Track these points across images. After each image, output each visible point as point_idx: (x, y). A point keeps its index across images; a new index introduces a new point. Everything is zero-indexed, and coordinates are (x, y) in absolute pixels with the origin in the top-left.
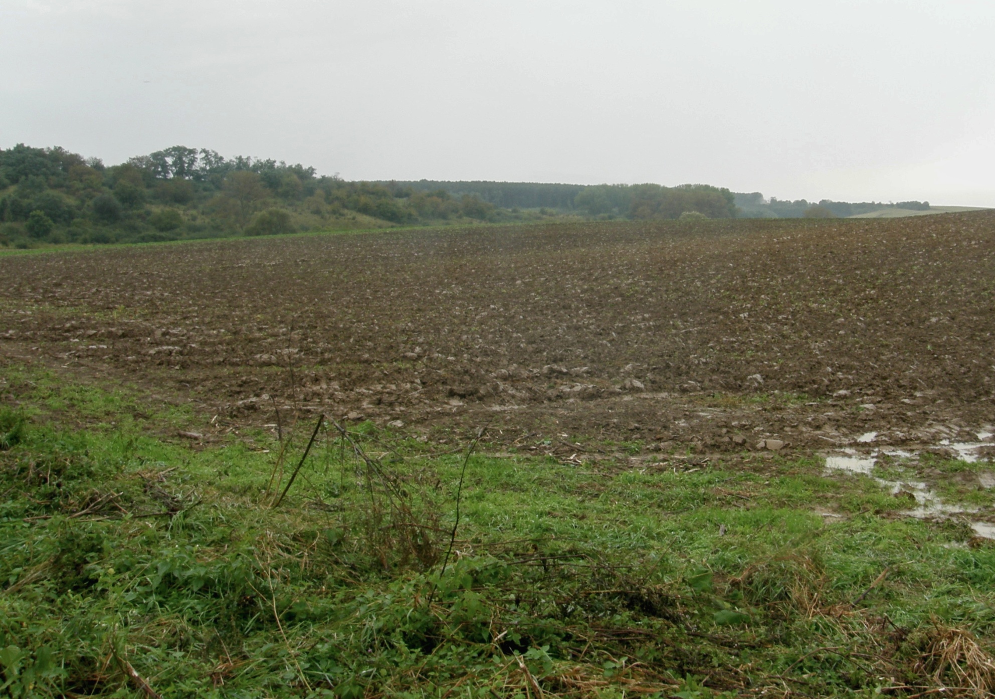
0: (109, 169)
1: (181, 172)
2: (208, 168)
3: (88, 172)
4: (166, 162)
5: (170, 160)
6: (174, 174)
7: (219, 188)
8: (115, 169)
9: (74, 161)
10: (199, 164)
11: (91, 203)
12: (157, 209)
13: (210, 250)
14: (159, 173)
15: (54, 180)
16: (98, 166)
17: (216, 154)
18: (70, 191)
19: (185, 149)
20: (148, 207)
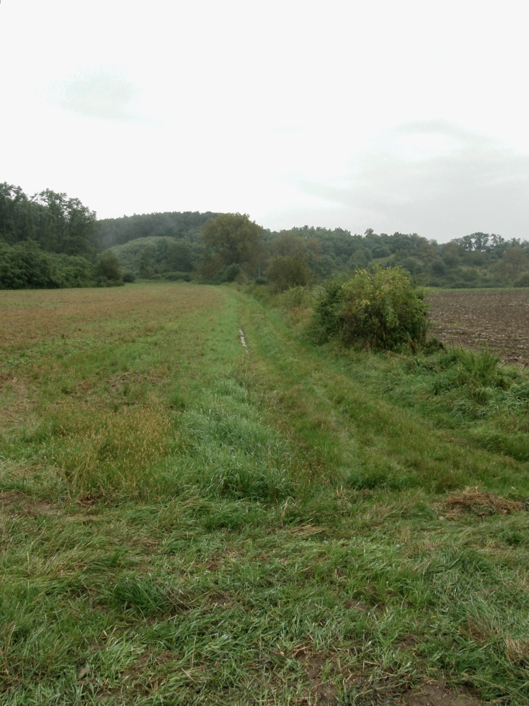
0: (440, 245)
1: (479, 247)
2: (495, 245)
3: (429, 247)
4: (471, 242)
5: (473, 240)
6: (476, 248)
7: (500, 257)
8: (443, 245)
9: (423, 240)
10: (490, 243)
11: (430, 264)
12: (465, 269)
13: (495, 295)
14: (467, 248)
15: (412, 251)
16: (434, 243)
17: (500, 237)
18: (420, 258)
19: (482, 234)
20: (460, 267)
